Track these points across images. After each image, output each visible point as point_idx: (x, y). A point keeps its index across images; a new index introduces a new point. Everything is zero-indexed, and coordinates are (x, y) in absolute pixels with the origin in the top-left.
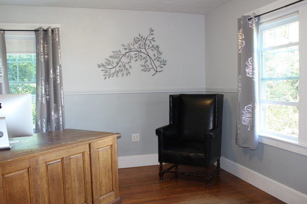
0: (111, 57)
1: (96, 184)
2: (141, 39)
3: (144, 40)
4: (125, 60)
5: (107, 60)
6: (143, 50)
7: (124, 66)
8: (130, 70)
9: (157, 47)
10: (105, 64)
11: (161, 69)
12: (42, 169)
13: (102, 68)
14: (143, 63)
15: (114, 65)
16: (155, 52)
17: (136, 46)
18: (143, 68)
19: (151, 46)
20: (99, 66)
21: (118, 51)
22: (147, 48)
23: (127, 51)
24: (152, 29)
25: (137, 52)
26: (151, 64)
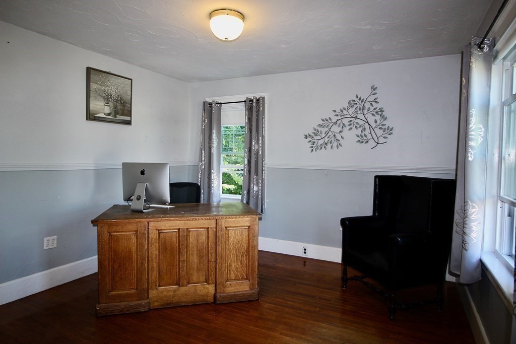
0: (320, 126)
1: (221, 265)
2: (358, 101)
3: (362, 102)
4: (336, 129)
5: (315, 129)
6: (360, 116)
7: (335, 136)
8: (342, 141)
9: (382, 110)
10: (313, 135)
11: (385, 140)
12: (153, 235)
13: (309, 139)
14: (359, 132)
15: (323, 135)
16: (378, 117)
17: (351, 111)
18: (359, 139)
19: (372, 109)
20: (306, 137)
21: (328, 119)
22: (365, 112)
23: (339, 118)
24: (375, 87)
25: (352, 119)
26: (371, 134)
